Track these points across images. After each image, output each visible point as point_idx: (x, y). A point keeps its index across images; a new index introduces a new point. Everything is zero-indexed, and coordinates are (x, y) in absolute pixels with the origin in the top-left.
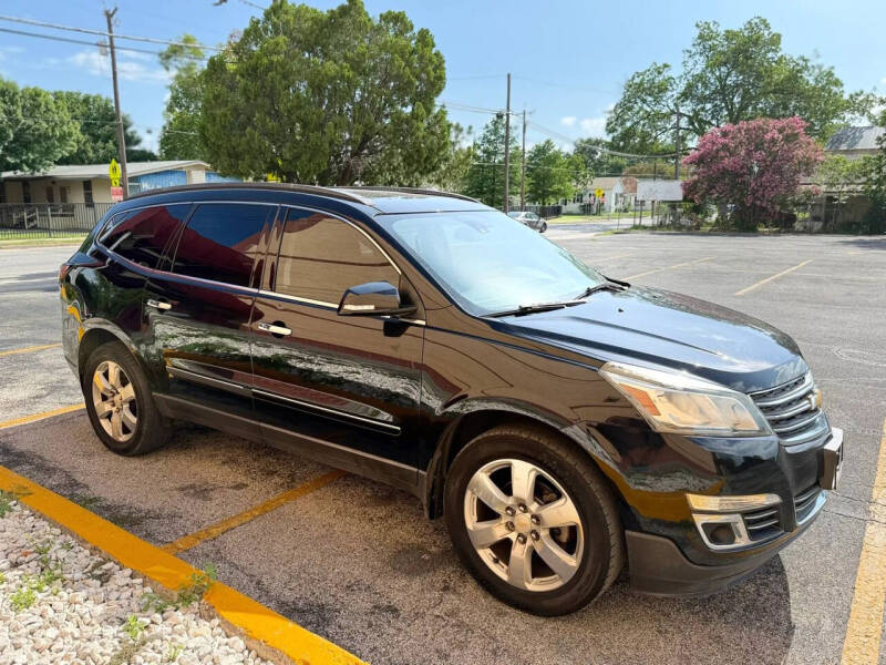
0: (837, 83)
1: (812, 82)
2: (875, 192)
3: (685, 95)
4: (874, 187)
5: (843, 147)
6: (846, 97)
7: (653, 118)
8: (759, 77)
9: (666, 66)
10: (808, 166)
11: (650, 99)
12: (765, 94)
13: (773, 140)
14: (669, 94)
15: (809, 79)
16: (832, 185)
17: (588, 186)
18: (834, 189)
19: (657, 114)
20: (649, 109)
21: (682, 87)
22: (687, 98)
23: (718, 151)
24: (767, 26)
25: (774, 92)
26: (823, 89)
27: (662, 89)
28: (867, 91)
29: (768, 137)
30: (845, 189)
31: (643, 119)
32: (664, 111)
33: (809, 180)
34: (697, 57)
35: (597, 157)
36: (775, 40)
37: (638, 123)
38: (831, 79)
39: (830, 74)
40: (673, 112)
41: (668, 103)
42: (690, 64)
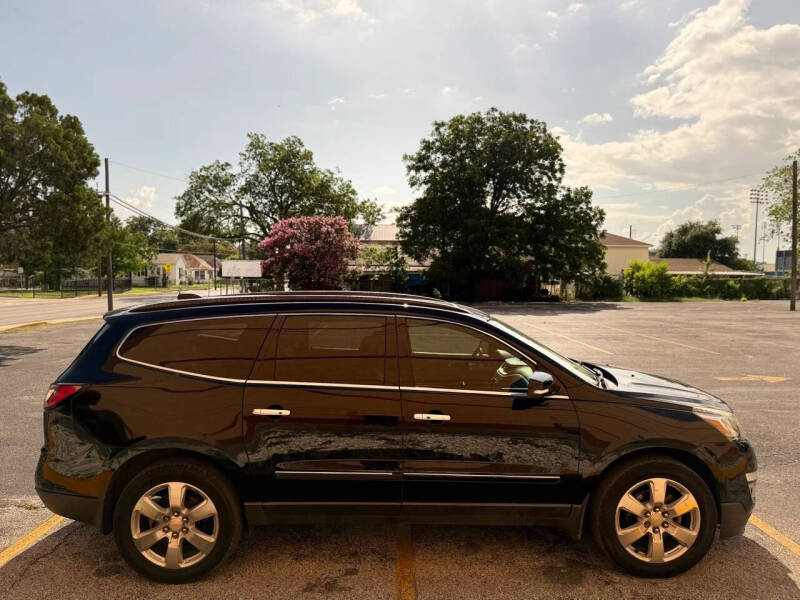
0: (353, 192)
1: (337, 190)
2: (396, 272)
3: (244, 190)
4: (395, 268)
5: (362, 238)
6: (359, 203)
7: (217, 206)
8: (300, 181)
9: (227, 164)
10: (353, 253)
11: (215, 190)
12: (306, 195)
13: (328, 232)
14: (232, 188)
15: (335, 188)
16: (369, 267)
17: (154, 261)
18: (370, 270)
19: (221, 203)
20: (213, 198)
21: (242, 182)
22: (246, 193)
23: (288, 238)
24: (301, 144)
25: (313, 194)
26: (345, 195)
27: (226, 183)
28: (372, 200)
29: (324, 229)
30: (378, 269)
31: (210, 206)
32: (227, 202)
33: (353, 262)
34: (251, 161)
35: (150, 234)
36: (308, 156)
37: (204, 210)
38: (349, 190)
39: (349, 186)
40: (235, 203)
41: (230, 195)
42: (246, 164)
